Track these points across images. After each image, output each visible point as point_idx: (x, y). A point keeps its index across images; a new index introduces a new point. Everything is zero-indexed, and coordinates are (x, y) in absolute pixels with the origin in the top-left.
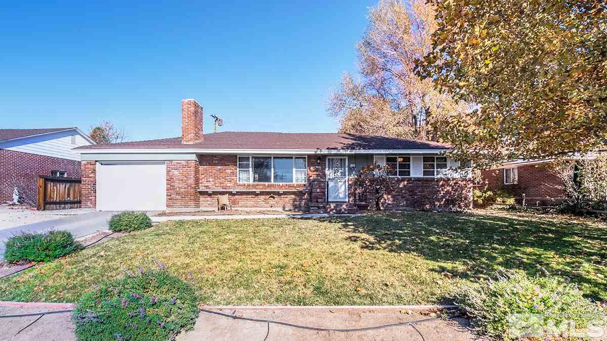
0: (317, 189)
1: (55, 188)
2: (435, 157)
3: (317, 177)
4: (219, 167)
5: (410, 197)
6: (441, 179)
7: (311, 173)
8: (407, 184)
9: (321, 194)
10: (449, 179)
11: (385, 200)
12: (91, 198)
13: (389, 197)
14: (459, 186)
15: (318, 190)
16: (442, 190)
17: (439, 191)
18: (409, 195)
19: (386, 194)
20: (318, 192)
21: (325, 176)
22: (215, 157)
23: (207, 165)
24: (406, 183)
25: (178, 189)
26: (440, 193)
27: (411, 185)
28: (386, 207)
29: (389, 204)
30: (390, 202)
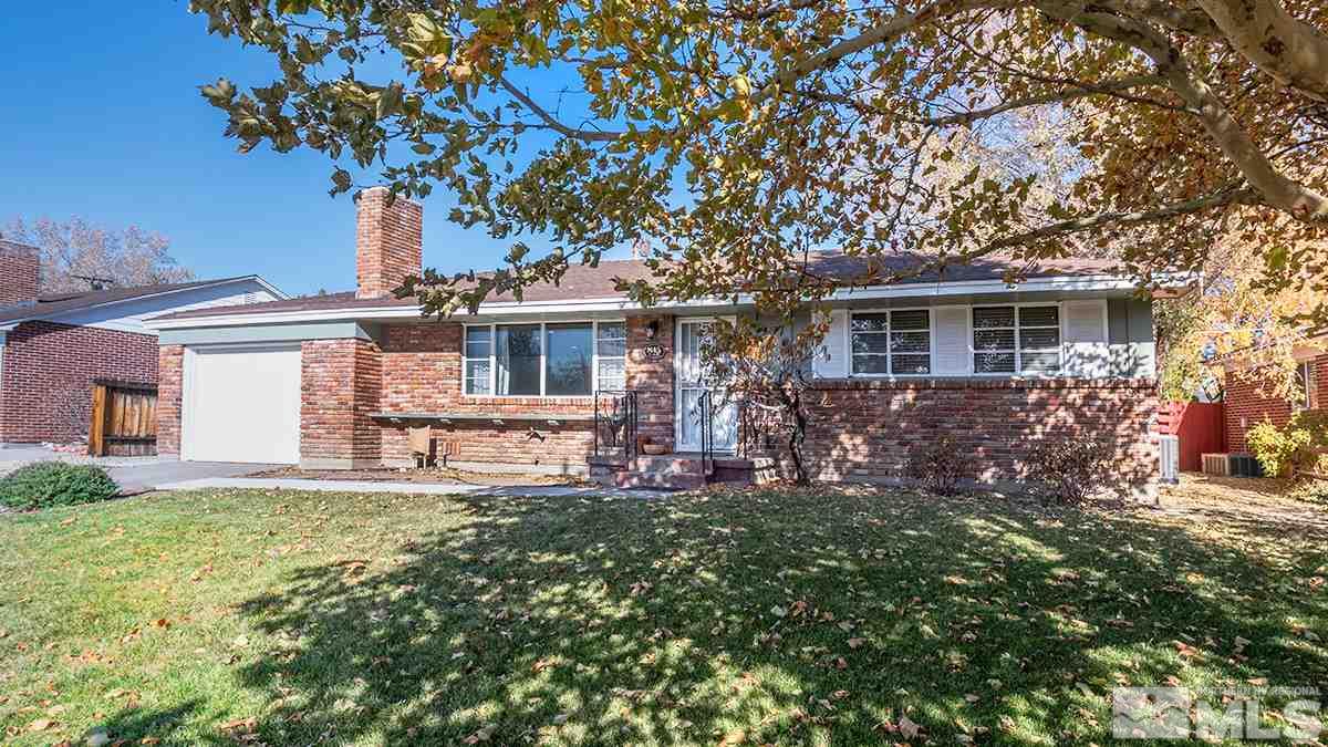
0: (649, 413)
1: (136, 407)
2: (1017, 306)
3: (650, 378)
4: (421, 355)
5: (926, 443)
6: (1034, 383)
7: (634, 368)
8: (915, 399)
9: (661, 428)
10: (1061, 384)
11: (846, 450)
12: (172, 429)
13: (858, 440)
14: (1102, 409)
15: (653, 418)
16: (1040, 421)
17: (1024, 424)
18: (924, 438)
19: (847, 432)
20: (654, 424)
21: (674, 377)
22: (415, 328)
23: (397, 352)
24: (910, 396)
25: (321, 412)
26: (1033, 433)
27: (929, 402)
28: (849, 472)
29: (857, 465)
30: (859, 459)
